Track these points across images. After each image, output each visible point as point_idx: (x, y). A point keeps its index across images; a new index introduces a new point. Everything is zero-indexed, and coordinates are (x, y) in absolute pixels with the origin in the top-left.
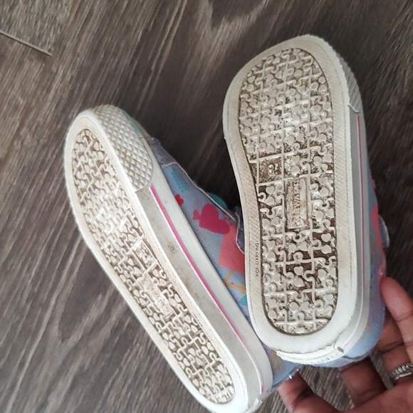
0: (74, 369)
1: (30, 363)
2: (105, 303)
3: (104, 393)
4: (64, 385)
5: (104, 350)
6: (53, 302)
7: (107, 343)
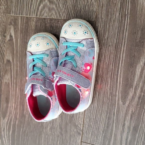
0: (130, 112)
1: (116, 113)
2: (133, 90)
3: (142, 118)
4: (128, 118)
5: (137, 105)
6: (117, 94)
7: (138, 102)
